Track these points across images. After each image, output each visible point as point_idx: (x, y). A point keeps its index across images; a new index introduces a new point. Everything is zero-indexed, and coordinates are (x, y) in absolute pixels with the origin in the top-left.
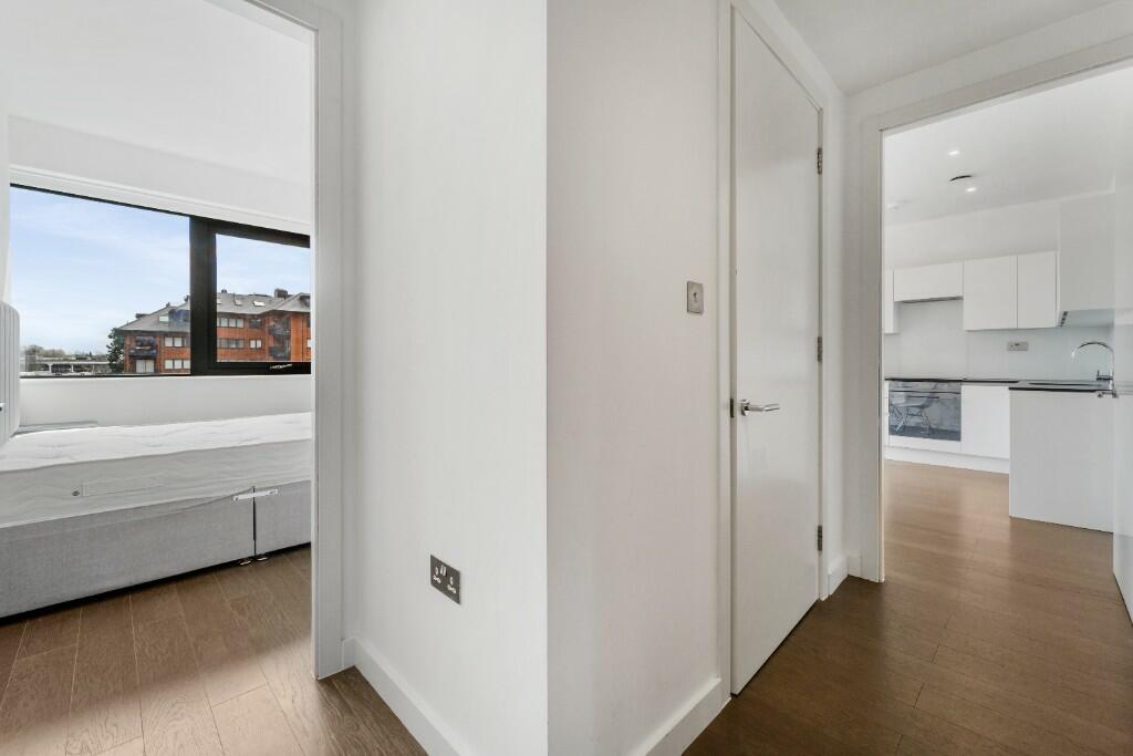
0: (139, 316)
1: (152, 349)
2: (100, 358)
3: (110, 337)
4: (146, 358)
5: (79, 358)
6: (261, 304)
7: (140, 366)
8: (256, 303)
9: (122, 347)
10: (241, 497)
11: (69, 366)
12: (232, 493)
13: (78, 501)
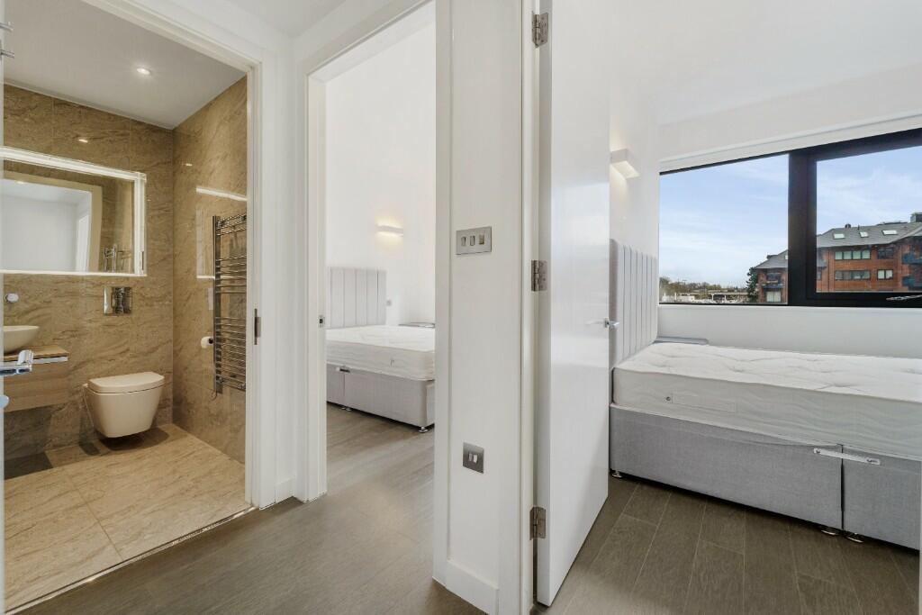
0: (769, 257)
1: (779, 283)
2: (743, 290)
3: (748, 274)
4: (774, 290)
5: (730, 290)
6: (894, 232)
7: (771, 297)
8: (886, 232)
9: (757, 282)
10: (823, 452)
11: (723, 296)
12: (814, 443)
13: (667, 404)
